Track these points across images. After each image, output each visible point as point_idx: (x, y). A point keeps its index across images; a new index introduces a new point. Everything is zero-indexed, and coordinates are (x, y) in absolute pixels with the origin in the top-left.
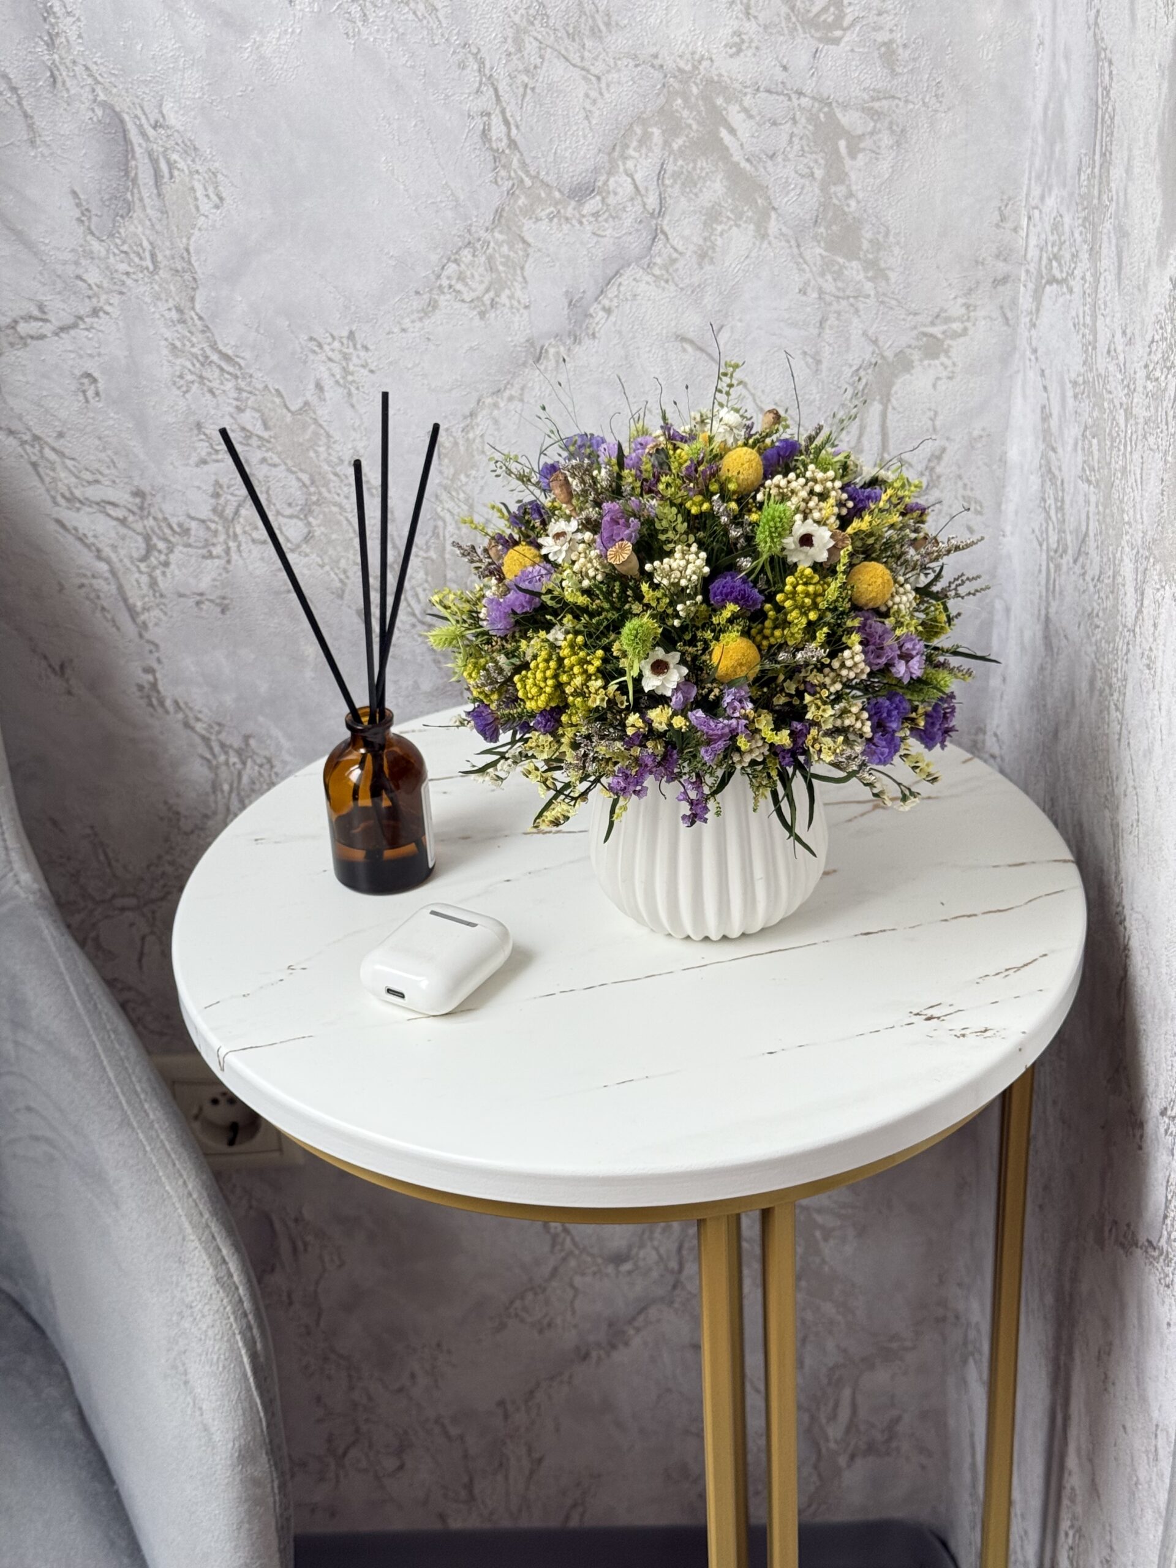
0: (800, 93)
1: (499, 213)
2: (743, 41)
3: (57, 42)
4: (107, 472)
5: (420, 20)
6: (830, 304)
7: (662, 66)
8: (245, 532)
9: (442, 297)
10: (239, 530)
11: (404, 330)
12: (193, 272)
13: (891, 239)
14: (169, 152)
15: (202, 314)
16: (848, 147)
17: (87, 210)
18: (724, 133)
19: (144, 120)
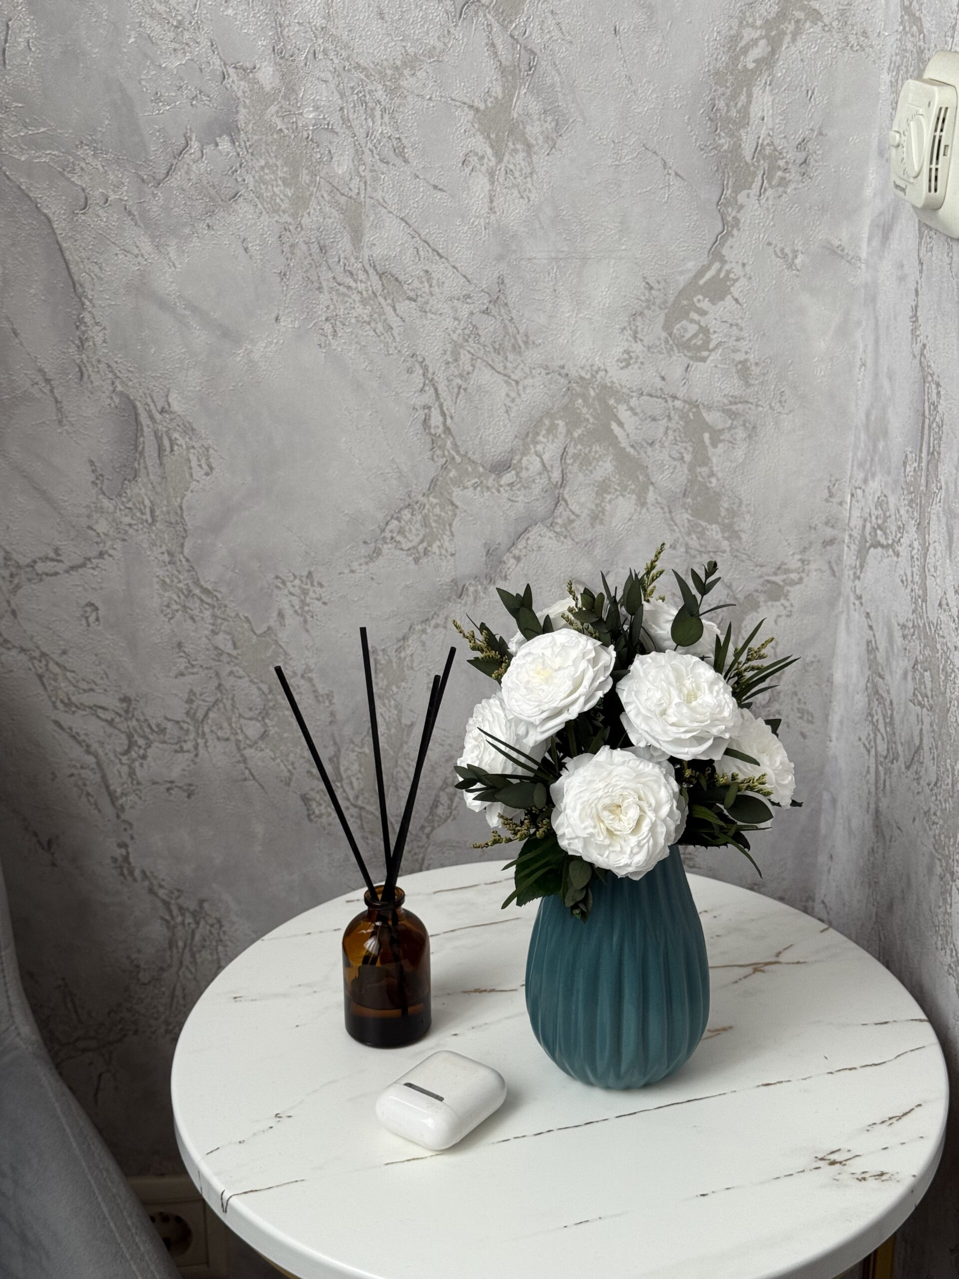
0: (674, 398)
1: (433, 482)
2: (631, 358)
3: (86, 345)
4: (100, 682)
5: (379, 336)
6: (695, 557)
7: (567, 375)
8: (212, 731)
9: (385, 546)
10: (207, 729)
11: (353, 571)
12: (184, 524)
13: (744, 509)
14: (171, 431)
15: (189, 557)
16: (710, 438)
17: (102, 475)
18: (614, 426)
19: (152, 407)
